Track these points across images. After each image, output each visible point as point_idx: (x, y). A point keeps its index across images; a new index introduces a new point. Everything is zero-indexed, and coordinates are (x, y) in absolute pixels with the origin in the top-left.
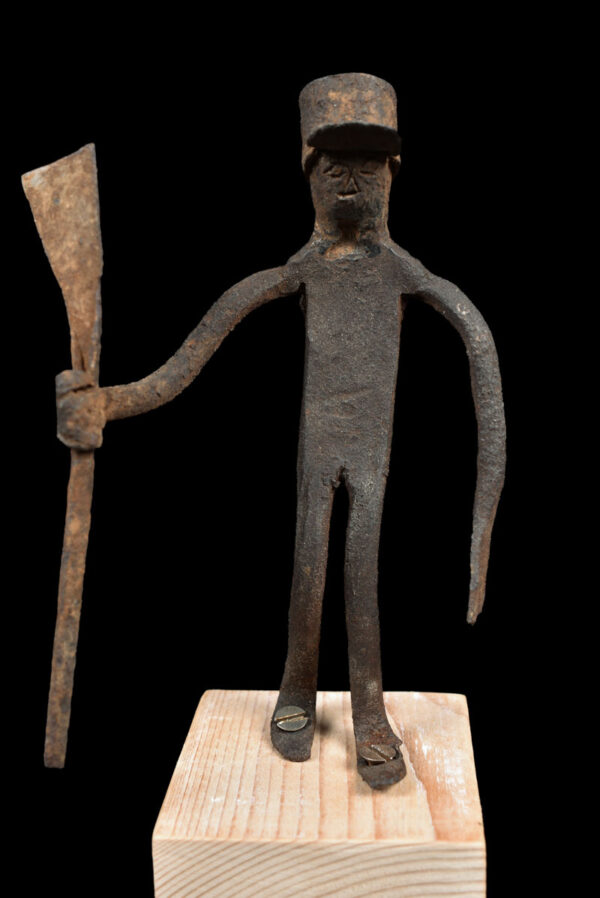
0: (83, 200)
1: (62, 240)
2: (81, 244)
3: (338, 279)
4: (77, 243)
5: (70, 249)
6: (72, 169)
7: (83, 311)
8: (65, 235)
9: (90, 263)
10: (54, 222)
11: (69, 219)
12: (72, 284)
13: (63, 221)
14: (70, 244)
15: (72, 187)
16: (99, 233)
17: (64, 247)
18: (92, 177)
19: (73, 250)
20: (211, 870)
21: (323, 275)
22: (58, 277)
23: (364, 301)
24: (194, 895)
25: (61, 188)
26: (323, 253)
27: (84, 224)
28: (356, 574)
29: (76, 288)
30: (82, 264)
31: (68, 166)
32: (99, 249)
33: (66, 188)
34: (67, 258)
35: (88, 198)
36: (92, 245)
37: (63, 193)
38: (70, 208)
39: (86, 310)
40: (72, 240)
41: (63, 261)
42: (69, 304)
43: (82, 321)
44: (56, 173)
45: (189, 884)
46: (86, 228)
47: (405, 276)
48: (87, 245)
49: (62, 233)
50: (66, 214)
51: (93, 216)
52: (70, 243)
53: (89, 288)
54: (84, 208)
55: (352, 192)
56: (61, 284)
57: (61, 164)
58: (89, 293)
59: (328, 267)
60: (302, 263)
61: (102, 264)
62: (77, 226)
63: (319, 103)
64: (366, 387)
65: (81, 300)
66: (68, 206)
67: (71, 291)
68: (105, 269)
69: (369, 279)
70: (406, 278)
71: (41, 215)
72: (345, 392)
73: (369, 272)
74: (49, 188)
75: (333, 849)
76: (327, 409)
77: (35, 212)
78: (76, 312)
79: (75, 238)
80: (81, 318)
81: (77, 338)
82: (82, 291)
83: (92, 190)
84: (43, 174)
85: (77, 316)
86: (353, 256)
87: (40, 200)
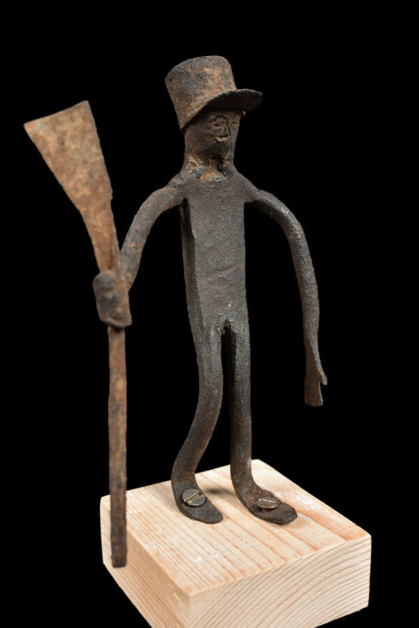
0: (87, 143)
1: (73, 173)
2: (91, 175)
3: (208, 194)
4: (87, 176)
5: (81, 180)
6: (72, 120)
7: (101, 225)
8: (75, 170)
9: (101, 190)
10: (62, 160)
11: (77, 157)
12: (87, 206)
13: (71, 159)
14: (81, 177)
15: (75, 133)
16: (105, 167)
17: (76, 179)
18: (91, 125)
19: (85, 181)
20: (225, 604)
21: (199, 192)
22: (74, 202)
23: (224, 208)
24: (214, 626)
25: (64, 134)
26: (199, 178)
27: (91, 161)
28: (243, 390)
29: (92, 209)
30: (95, 191)
31: (69, 117)
32: (107, 178)
33: (69, 134)
34: (80, 187)
35: (91, 142)
36: (101, 177)
37: (67, 138)
38: (76, 149)
39: (103, 224)
40: (82, 173)
41: (76, 190)
42: (87, 221)
43: (101, 233)
44: (58, 122)
45: (211, 619)
46: (93, 164)
47: (247, 191)
48: (96, 176)
49: (72, 168)
50: (73, 153)
51: (98, 155)
52: (82, 174)
53: (104, 208)
54: (88, 149)
55: (226, 136)
56: (78, 207)
57: (61, 115)
58: (103, 212)
59: (202, 186)
60: (186, 184)
61: (111, 191)
62: (85, 162)
63: (199, 75)
64: (231, 266)
65: (98, 217)
66: (73, 147)
67: (87, 212)
68: (114, 194)
69: (227, 193)
70: (248, 193)
71: (49, 154)
72: (220, 270)
73: (227, 189)
74: (53, 134)
75: (295, 566)
76: (211, 283)
77: (43, 152)
78: (94, 227)
79: (85, 171)
80: (100, 231)
81: (99, 246)
82: (98, 211)
83: (93, 134)
84: (46, 124)
85: (96, 230)
86: (217, 179)
87: (45, 143)
